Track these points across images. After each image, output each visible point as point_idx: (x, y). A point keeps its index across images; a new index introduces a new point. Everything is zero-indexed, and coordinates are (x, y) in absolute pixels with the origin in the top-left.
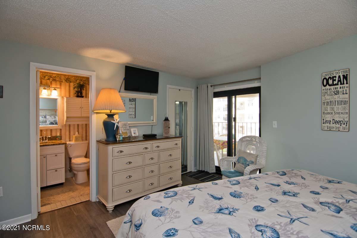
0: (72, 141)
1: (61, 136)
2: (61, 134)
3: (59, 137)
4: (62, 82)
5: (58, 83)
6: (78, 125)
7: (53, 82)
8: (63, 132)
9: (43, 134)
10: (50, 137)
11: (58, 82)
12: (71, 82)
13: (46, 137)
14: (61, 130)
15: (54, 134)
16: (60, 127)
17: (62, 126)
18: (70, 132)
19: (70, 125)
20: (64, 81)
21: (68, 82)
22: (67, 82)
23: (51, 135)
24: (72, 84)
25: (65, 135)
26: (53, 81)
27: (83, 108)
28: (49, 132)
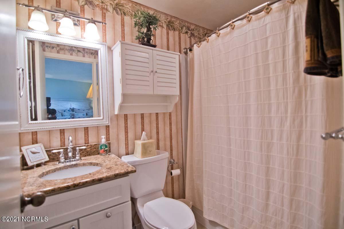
0: (133, 153)
1: (109, 144)
2: (108, 139)
3: (106, 147)
4: (107, 10)
5: (98, 11)
6: (142, 116)
7: (86, 6)
8: (113, 132)
9: (66, 142)
10: (85, 149)
11: (98, 8)
12: (125, 14)
13: (74, 149)
14: (108, 127)
15: (92, 140)
16: (106, 122)
17: (111, 119)
18: (126, 132)
19: (126, 116)
20: (110, 9)
21: (119, 12)
22: (117, 13)
23: (87, 142)
24: (127, 19)
25: (118, 139)
26: (86, 4)
27: (156, 72)
28: (81, 135)
